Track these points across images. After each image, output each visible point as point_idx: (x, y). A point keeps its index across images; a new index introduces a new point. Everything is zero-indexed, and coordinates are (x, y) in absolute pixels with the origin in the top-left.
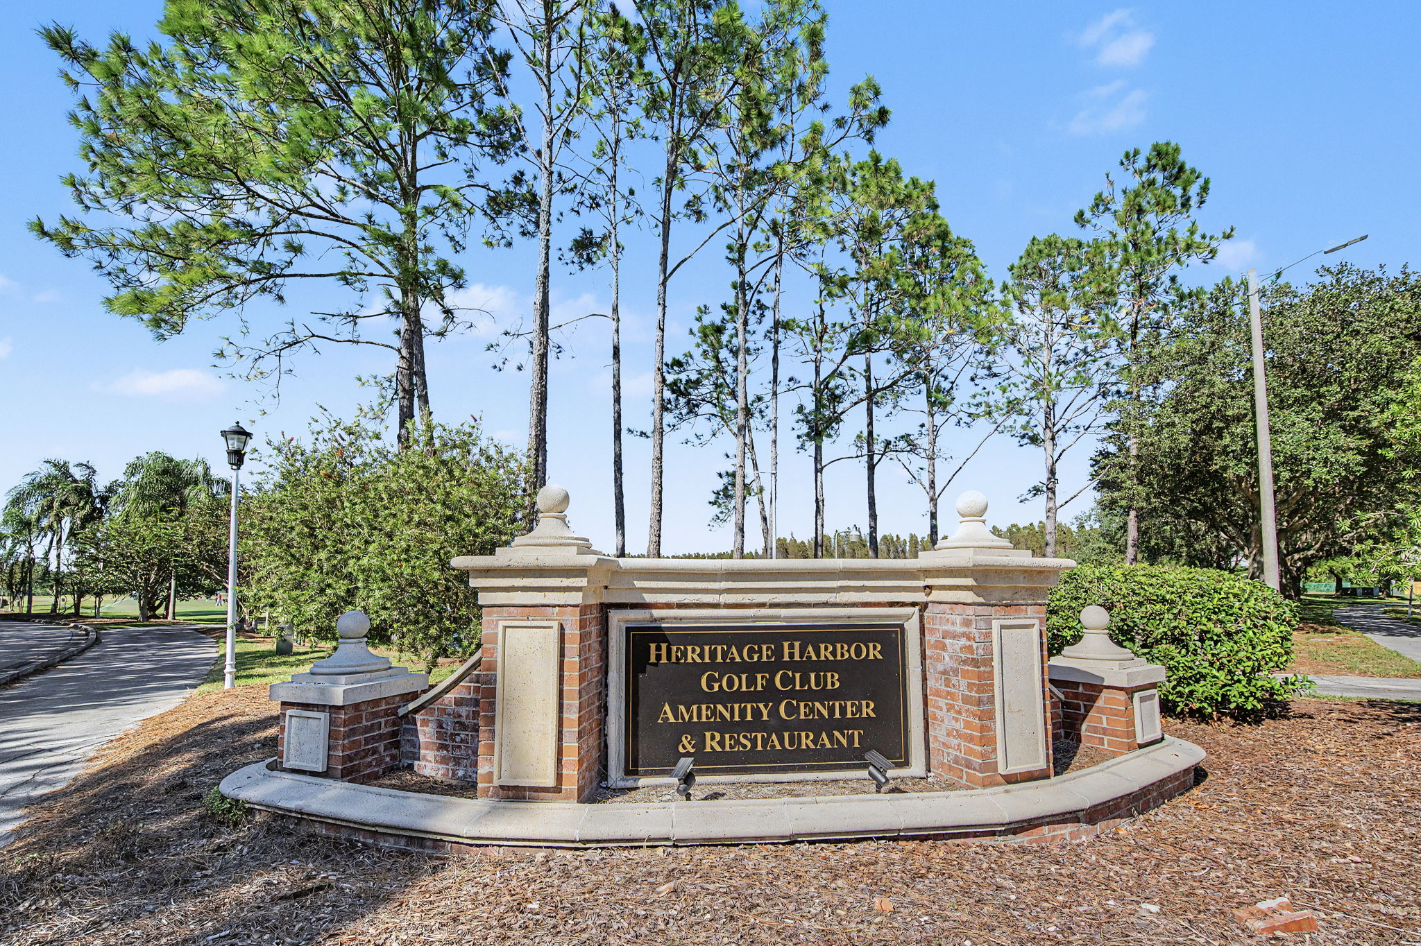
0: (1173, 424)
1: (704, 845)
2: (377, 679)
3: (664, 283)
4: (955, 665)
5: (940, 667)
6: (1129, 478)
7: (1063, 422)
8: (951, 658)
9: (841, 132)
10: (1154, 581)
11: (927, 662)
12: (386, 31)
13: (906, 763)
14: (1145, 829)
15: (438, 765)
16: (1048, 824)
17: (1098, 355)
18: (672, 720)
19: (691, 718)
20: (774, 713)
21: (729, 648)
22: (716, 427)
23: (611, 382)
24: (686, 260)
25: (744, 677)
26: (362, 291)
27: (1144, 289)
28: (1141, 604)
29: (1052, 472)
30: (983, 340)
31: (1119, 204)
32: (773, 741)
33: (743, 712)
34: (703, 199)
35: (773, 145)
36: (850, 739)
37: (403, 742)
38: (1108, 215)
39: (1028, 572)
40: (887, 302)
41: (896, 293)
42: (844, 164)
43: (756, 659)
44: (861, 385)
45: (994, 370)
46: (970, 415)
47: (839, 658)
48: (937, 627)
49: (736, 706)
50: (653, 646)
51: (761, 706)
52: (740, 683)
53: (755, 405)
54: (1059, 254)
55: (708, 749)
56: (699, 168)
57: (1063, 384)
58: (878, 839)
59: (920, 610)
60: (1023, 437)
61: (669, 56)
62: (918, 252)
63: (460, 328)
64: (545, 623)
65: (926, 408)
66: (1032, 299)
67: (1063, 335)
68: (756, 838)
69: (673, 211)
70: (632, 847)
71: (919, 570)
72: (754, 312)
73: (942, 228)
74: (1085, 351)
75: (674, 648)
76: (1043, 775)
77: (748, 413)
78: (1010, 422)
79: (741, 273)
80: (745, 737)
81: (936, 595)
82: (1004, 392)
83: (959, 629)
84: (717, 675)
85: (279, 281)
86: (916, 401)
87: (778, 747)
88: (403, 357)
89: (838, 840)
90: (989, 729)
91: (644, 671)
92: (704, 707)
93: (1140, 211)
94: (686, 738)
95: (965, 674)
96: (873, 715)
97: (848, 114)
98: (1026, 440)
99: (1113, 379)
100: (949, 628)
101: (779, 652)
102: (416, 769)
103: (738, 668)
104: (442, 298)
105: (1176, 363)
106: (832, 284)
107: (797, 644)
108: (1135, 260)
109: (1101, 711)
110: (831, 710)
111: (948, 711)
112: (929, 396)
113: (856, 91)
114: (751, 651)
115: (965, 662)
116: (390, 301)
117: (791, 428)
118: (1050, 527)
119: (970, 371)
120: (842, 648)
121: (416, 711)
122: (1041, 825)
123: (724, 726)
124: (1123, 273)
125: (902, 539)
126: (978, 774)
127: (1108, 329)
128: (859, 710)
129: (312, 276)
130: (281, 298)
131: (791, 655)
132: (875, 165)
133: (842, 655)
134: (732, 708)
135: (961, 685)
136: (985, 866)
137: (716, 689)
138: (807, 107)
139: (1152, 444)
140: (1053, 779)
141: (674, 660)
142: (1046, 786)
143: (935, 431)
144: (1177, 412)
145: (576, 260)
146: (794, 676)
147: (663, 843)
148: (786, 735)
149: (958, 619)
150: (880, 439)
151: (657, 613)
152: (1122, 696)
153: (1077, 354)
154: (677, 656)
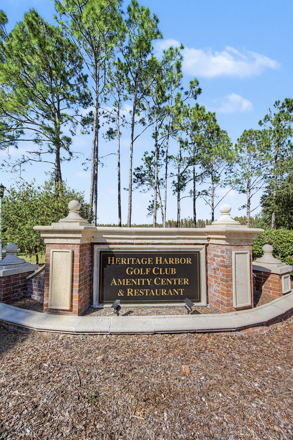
0: (288, 186)
1: (122, 334)
2: (18, 267)
3: (132, 143)
4: (218, 267)
5: (212, 267)
6: (273, 203)
7: (253, 186)
8: (217, 264)
9: (187, 96)
10: (285, 235)
11: (208, 265)
12: (48, 65)
13: (199, 301)
14: (287, 327)
15: (38, 297)
16: (252, 327)
17: (264, 166)
18: (116, 284)
19: (123, 283)
20: (152, 282)
21: (136, 259)
22: (149, 188)
23: (117, 174)
24: (138, 136)
25: (142, 269)
26: (41, 145)
27: (279, 145)
28: (281, 243)
29: (249, 201)
30: (229, 161)
31: (273, 118)
32: (151, 292)
33: (141, 282)
34: (145, 119)
35: (166, 101)
36: (180, 292)
37: (28, 288)
38: (269, 121)
39: (246, 234)
40: (200, 150)
41: (203, 146)
42: (188, 107)
43: (146, 263)
44: (192, 175)
45: (232, 170)
46: (225, 184)
47: (176, 263)
48: (212, 252)
49: (139, 280)
50: (109, 258)
51: (148, 280)
52: (140, 271)
53: (161, 181)
54: (253, 135)
55: (128, 295)
56: (144, 109)
57: (253, 175)
58: (187, 333)
59: (206, 246)
60: (240, 191)
61: (134, 73)
62: (210, 135)
63: (75, 158)
64: (67, 250)
65: (211, 182)
66: (245, 149)
67: (253, 160)
68: (141, 332)
69: (135, 121)
70: (95, 335)
71: (205, 232)
72: (161, 154)
73: (217, 127)
74: (260, 164)
75: (117, 259)
76: (249, 307)
77: (158, 183)
78: (236, 186)
79: (156, 141)
80: (142, 291)
81: (211, 241)
82: (235, 177)
83: (220, 254)
84: (132, 268)
85: (16, 141)
86: (208, 180)
87: (154, 294)
88: (56, 166)
89: (172, 333)
90: (230, 291)
91: (106, 267)
92: (127, 280)
93: (280, 121)
94: (121, 291)
95: (222, 271)
96: (188, 284)
97: (189, 90)
98: (241, 192)
99: (269, 173)
100: (215, 253)
101: (154, 261)
102: (32, 297)
103: (139, 266)
104: (69, 149)
105: (289, 167)
106: (183, 144)
107: (161, 258)
108: (277, 135)
109: (270, 281)
110: (173, 282)
111: (215, 283)
112: (212, 178)
113: (191, 83)
114: (144, 261)
115: (222, 266)
116: (50, 148)
117: (171, 188)
118: (248, 218)
119: (225, 171)
120: (177, 260)
121: (32, 278)
122: (249, 328)
123: (134, 287)
124: (273, 140)
125: (204, 221)
126: (225, 307)
127: (268, 157)
128: (183, 282)
129: (26, 140)
130: (17, 147)
131: (159, 262)
132: (197, 107)
133: (177, 262)
134: (137, 280)
135: (220, 274)
136: (228, 346)
137: (132, 273)
138: (176, 89)
139: (280, 193)
140: (253, 309)
141: (117, 263)
142: (250, 312)
143: (214, 189)
144: (289, 182)
145: (108, 137)
146: (160, 269)
147: (106, 333)
148: (156, 290)
149: (220, 250)
150: (197, 192)
151: (111, 246)
152: (278, 277)
153: (258, 166)
154: (118, 262)
